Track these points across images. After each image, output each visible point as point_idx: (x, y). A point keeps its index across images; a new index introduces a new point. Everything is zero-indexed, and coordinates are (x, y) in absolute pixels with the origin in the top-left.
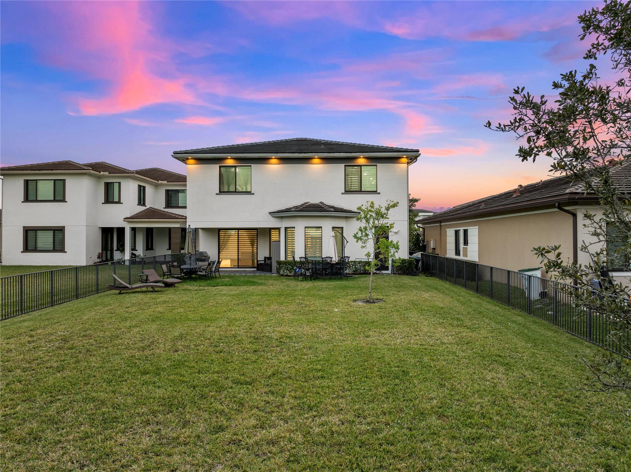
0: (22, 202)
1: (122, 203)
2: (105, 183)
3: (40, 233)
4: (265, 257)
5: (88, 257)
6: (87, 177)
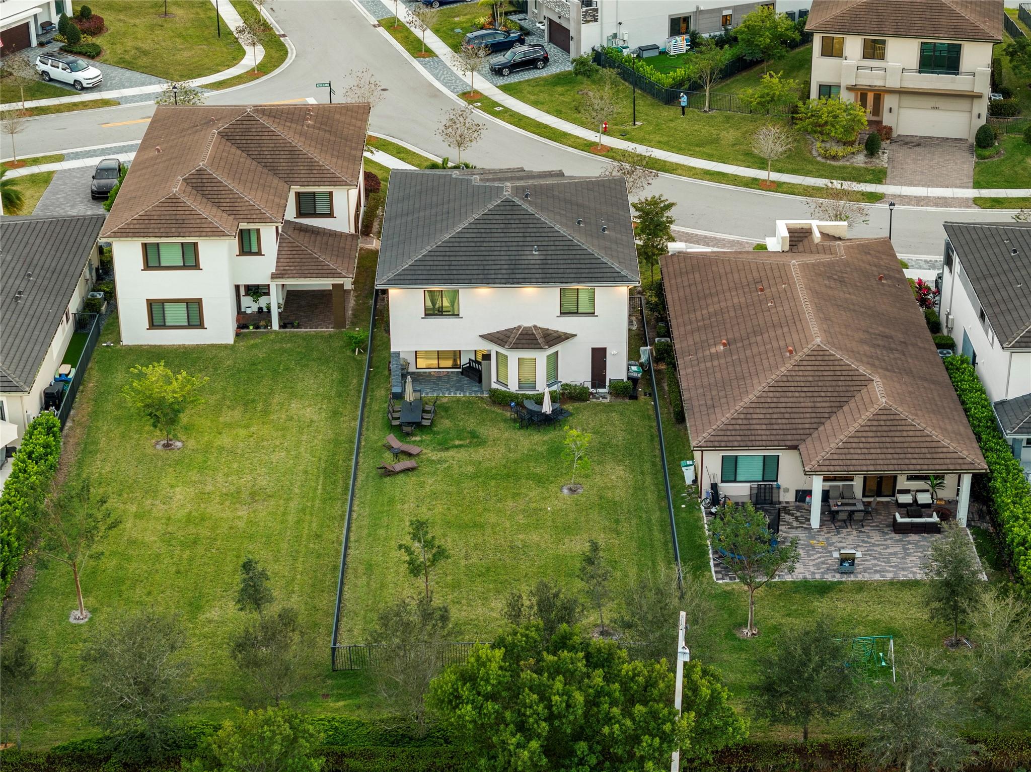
0: (142, 270)
1: (264, 255)
2: (238, 232)
3: (169, 306)
4: (470, 359)
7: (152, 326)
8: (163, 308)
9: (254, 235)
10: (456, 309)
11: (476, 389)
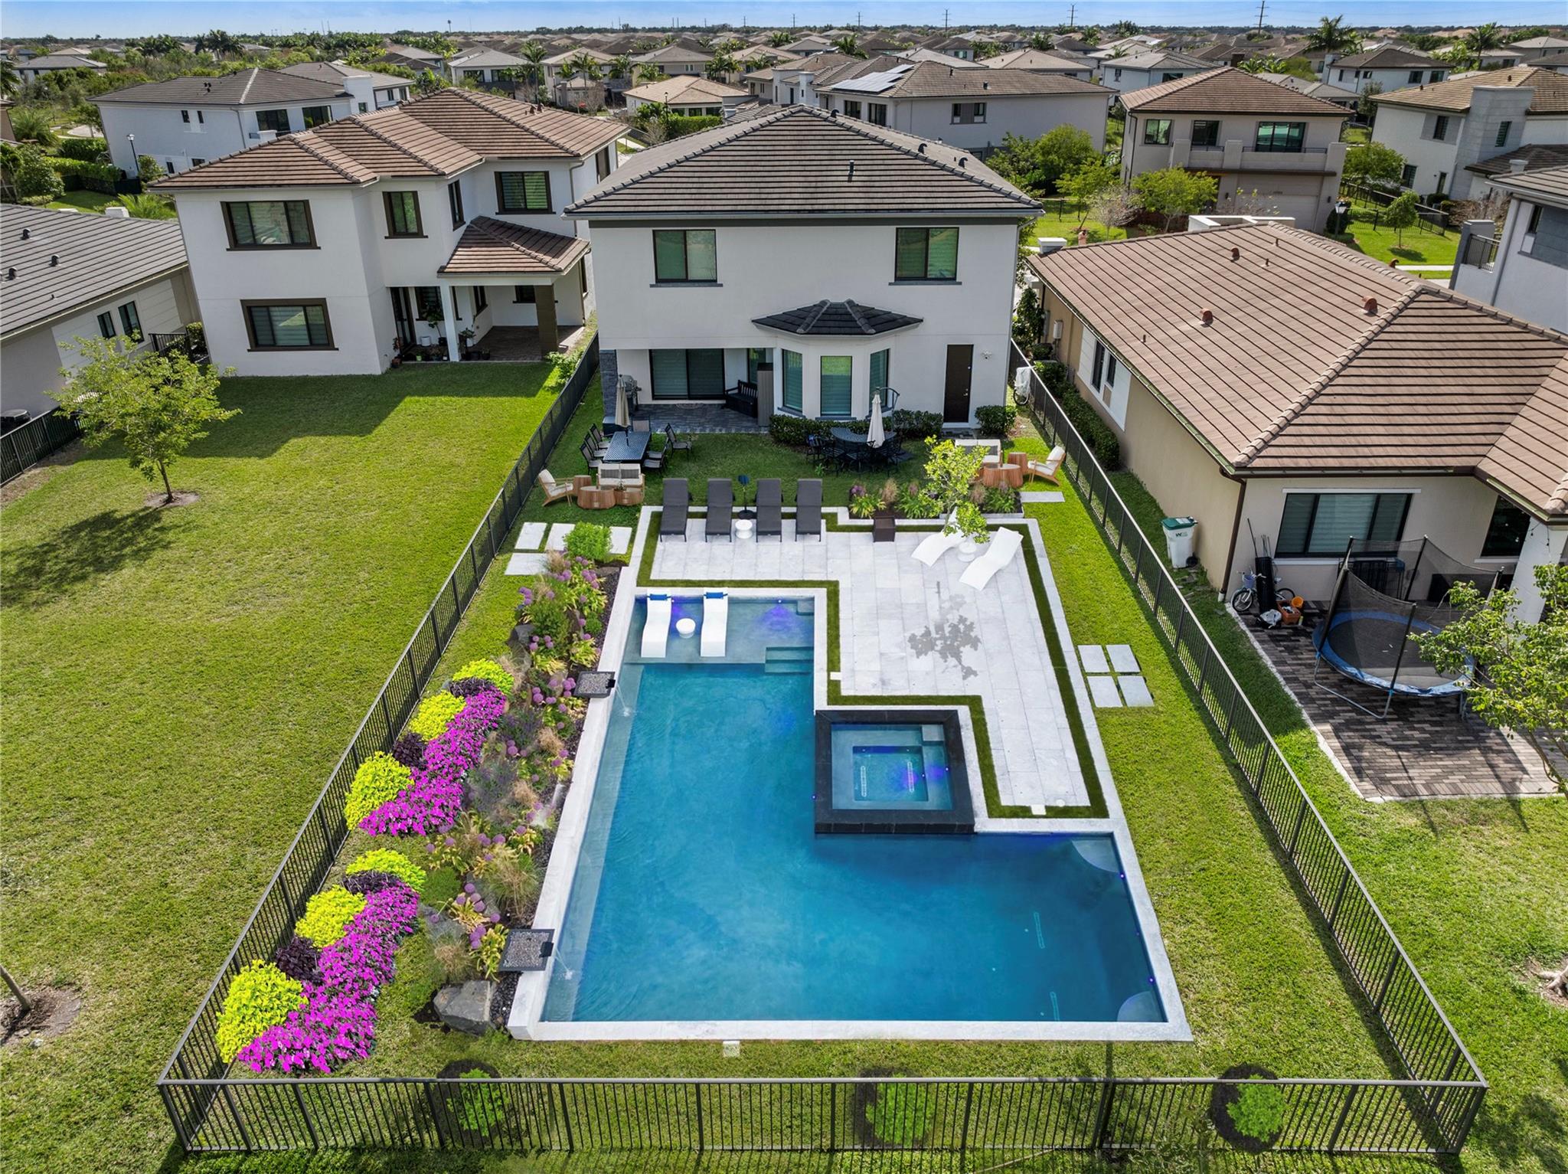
0: (228, 250)
1: (427, 237)
2: (384, 192)
3: (276, 313)
4: (740, 382)
5: (380, 354)
6: (352, 194)
7: (256, 345)
8: (270, 315)
9: (409, 203)
10: (712, 274)
11: (750, 424)
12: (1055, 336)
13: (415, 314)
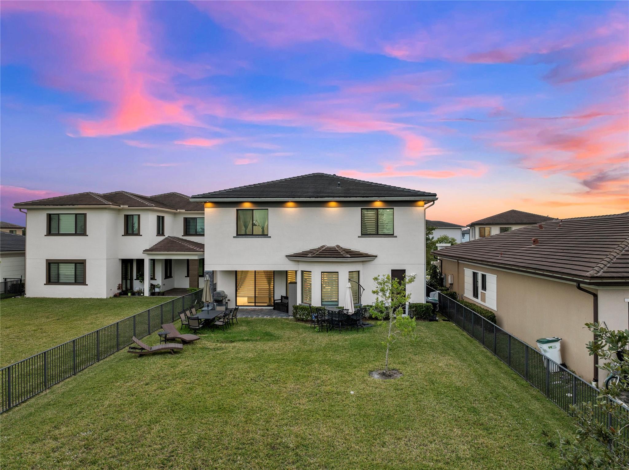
0: (45, 236)
1: (141, 235)
2: (125, 215)
3: (62, 266)
4: (282, 296)
5: (109, 289)
6: (107, 211)
7: (50, 281)
8: (58, 268)
9: (136, 219)
10: (265, 231)
11: (284, 315)
12: (450, 282)
13: (135, 277)
